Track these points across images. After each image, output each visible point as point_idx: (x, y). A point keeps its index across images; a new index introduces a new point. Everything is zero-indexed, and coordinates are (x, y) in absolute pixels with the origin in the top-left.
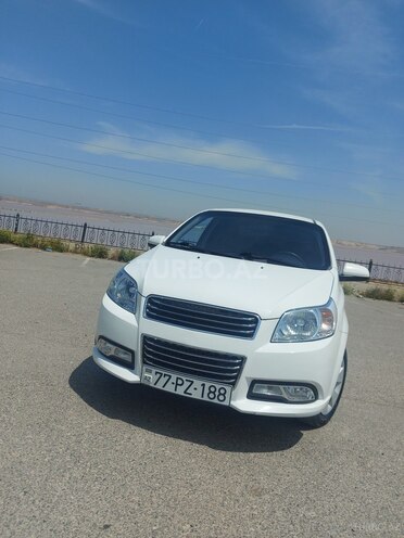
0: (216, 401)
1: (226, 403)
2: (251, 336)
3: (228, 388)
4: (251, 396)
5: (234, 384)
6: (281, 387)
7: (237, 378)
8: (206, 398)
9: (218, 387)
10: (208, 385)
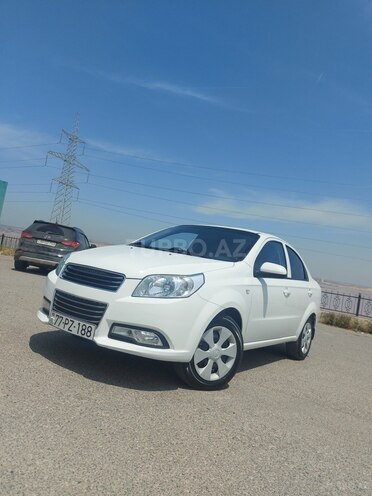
0: (85, 336)
1: (90, 338)
2: (115, 290)
3: (93, 327)
4: (112, 336)
5: (97, 324)
6: (133, 331)
7: (99, 320)
8: (80, 334)
9: (88, 325)
10: (82, 324)
